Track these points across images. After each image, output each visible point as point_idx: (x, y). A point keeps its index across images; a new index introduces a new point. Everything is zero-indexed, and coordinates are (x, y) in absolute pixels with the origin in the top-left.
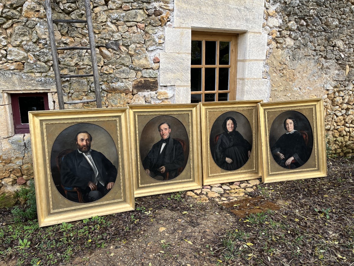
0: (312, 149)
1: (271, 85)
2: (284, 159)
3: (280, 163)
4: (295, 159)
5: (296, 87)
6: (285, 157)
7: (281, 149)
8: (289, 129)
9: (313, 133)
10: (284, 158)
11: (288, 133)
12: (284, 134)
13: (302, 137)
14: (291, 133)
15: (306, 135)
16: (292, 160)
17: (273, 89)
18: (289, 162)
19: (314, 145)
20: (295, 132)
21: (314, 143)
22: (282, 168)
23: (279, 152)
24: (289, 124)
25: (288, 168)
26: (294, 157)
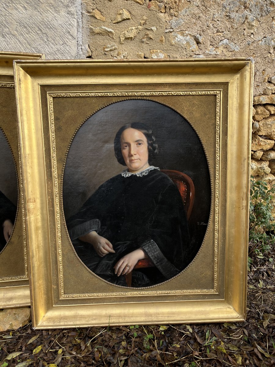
0: (204, 229)
1: (89, 12)
2: (110, 253)
3: (97, 265)
4: (147, 258)
5: (183, 34)
6: (114, 248)
7: (102, 225)
8: (131, 161)
9: (212, 181)
10: (113, 251)
11: (129, 174)
12: (114, 176)
13: (175, 189)
14: (138, 173)
15: (187, 184)
16: (139, 261)
17: (97, 30)
18: (127, 266)
19: (211, 217)
20: (151, 172)
21: (212, 213)
22: (103, 282)
23: (94, 233)
24: (133, 146)
25: (125, 284)
26: (144, 251)
